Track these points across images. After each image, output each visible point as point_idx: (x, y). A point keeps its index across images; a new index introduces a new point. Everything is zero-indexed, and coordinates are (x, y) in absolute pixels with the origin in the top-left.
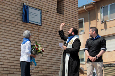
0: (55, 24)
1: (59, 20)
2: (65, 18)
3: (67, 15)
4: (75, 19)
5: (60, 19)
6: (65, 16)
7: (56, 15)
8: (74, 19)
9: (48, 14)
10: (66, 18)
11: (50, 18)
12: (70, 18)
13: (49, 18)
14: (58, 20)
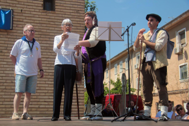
0: (39, 25)
1: (45, 20)
2: (58, 15)
3: (62, 10)
4: (79, 14)
5: (48, 17)
6: (57, 12)
7: (40, 14)
8: (76, 14)
9: (25, 13)
10: (60, 15)
11: (30, 18)
12: (66, 13)
13: (27, 18)
14: (43, 19)
